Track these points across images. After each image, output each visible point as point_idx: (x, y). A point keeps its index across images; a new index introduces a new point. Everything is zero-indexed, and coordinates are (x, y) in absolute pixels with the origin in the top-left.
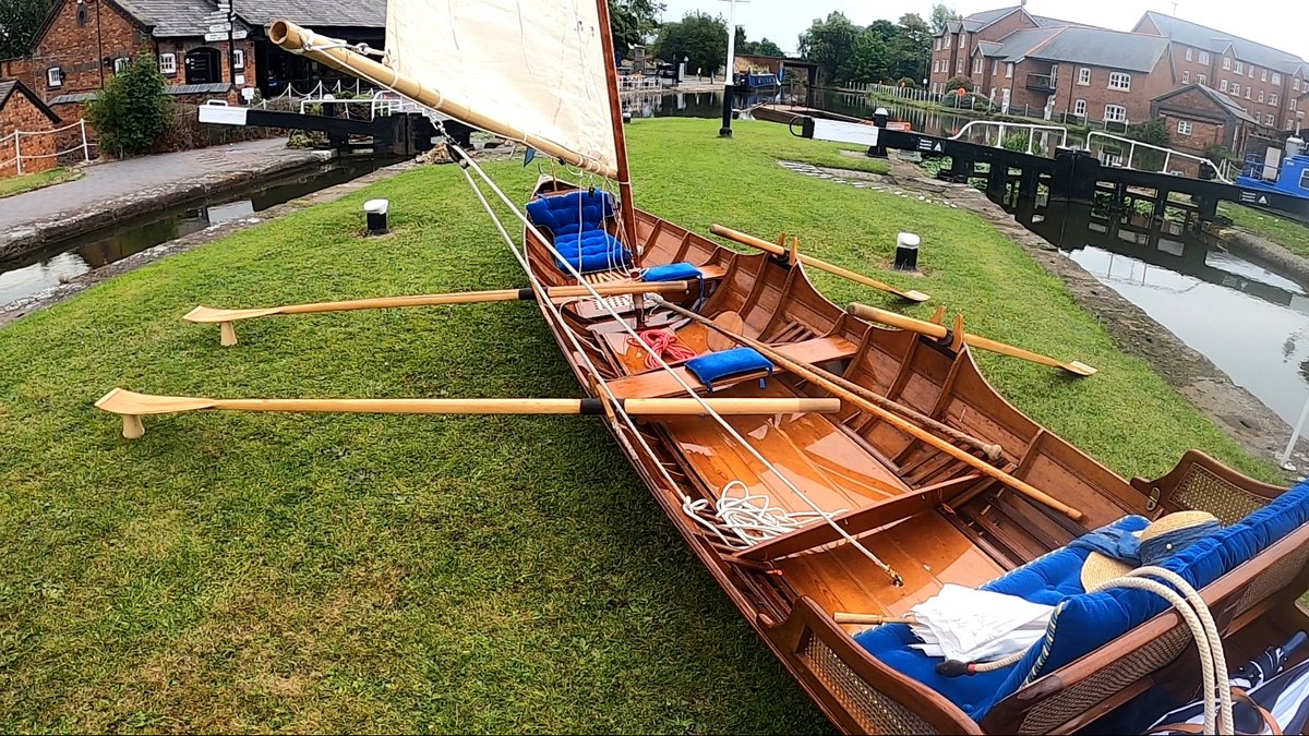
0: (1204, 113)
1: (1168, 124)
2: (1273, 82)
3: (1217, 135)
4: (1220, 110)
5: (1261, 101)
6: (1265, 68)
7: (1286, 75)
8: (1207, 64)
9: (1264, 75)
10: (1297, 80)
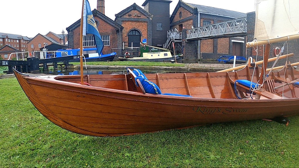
0: (10, 51)
1: (1, 56)
2: (17, 42)
3: (14, 56)
4: (13, 50)
5: (15, 47)
6: (15, 39)
7: (19, 40)
8: (2, 41)
9: (15, 41)
10: (22, 40)
